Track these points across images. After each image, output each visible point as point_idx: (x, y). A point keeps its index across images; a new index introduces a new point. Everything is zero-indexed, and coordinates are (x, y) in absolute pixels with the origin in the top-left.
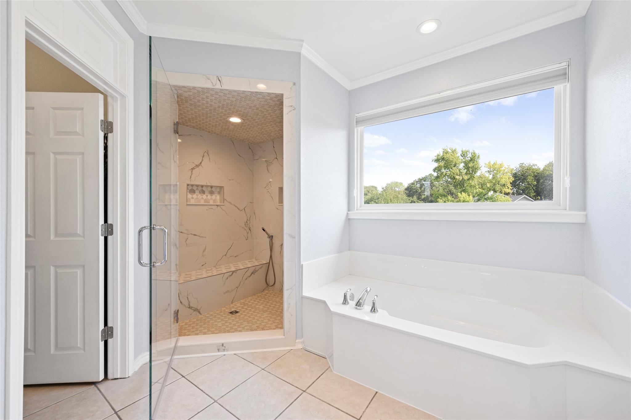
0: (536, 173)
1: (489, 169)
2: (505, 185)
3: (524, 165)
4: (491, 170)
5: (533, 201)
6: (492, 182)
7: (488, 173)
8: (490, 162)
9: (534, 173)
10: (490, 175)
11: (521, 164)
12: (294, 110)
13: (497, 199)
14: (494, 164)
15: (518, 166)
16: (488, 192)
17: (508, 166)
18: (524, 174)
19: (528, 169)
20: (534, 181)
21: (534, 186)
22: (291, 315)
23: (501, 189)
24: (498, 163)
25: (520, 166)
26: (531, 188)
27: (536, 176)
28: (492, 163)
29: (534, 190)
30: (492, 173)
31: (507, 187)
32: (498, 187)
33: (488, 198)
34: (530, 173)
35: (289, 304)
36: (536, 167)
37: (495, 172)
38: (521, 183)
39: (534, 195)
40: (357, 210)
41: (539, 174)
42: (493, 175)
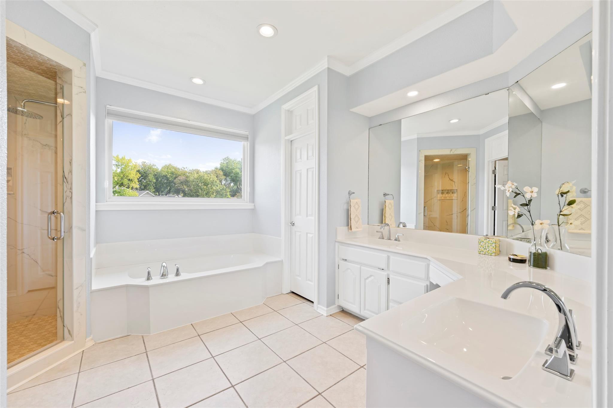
0: (156, 172)
1: (117, 163)
2: (133, 180)
3: (146, 164)
4: (120, 164)
5: (154, 196)
6: (120, 176)
7: (116, 167)
8: (118, 156)
9: (154, 172)
10: (118, 169)
11: (143, 162)
12: (84, 92)
13: (124, 193)
14: (122, 158)
15: (141, 164)
16: (116, 186)
17: (136, 163)
18: (147, 172)
19: (149, 168)
20: (154, 179)
21: (154, 183)
22: (81, 315)
23: (129, 184)
24: (126, 158)
25: (142, 164)
26: (152, 185)
27: (156, 175)
28: (120, 157)
29: (153, 186)
30: (120, 167)
31: (135, 182)
32: (126, 182)
33: (116, 192)
34: (151, 172)
35: (79, 303)
36: (155, 167)
37: (123, 166)
38: (143, 180)
39: (154, 191)
40: (106, 202)
41: (158, 173)
42: (121, 169)
